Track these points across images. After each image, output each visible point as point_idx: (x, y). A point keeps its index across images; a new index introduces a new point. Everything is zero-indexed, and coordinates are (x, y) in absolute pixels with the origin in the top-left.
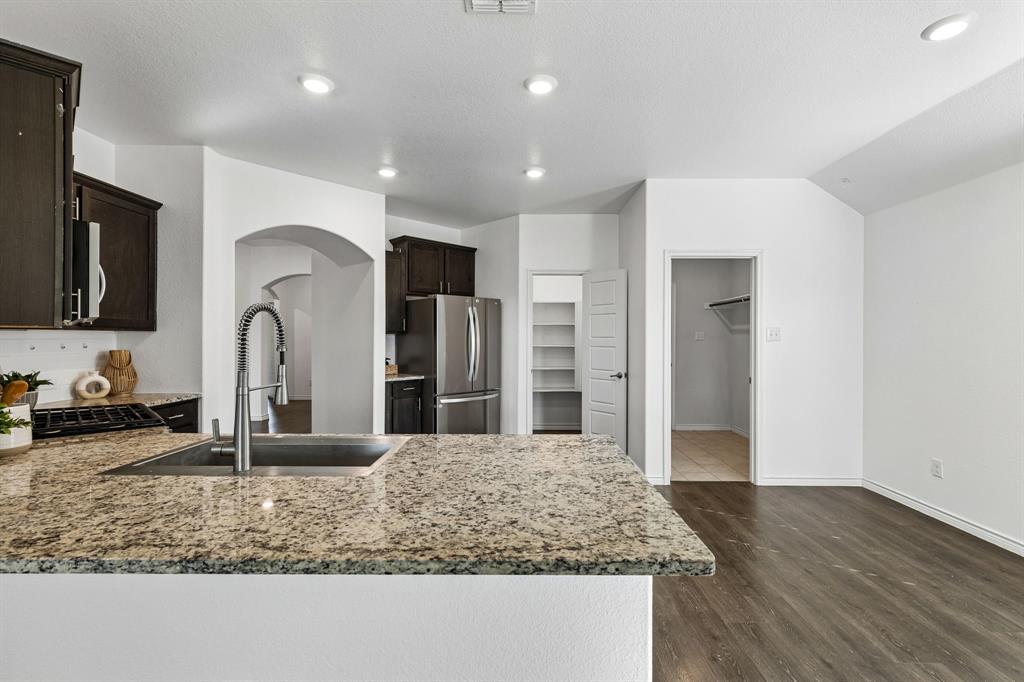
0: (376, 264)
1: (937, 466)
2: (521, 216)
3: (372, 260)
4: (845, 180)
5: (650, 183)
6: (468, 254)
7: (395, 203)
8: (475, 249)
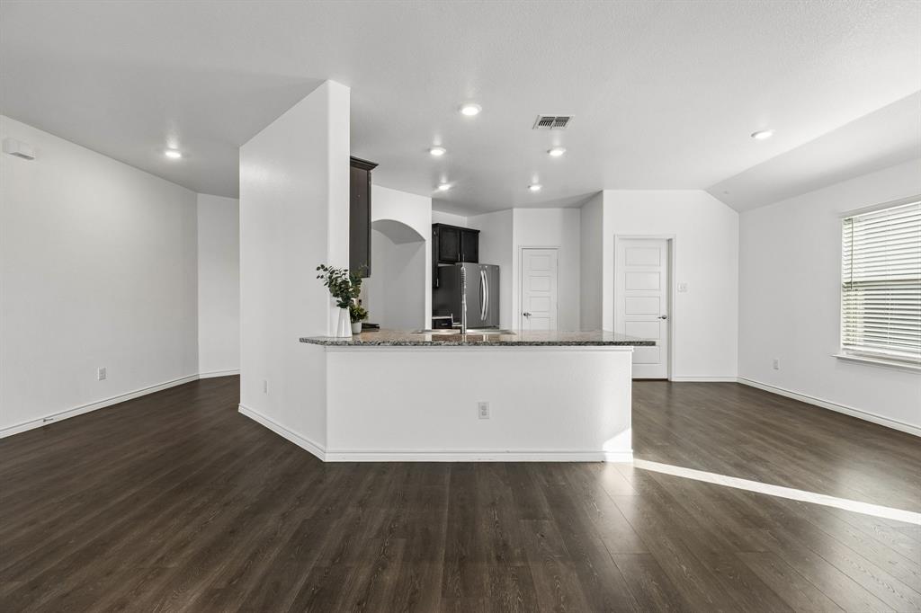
0: (427, 242)
1: (776, 362)
2: (515, 210)
3: (424, 240)
4: (726, 193)
5: (606, 193)
6: (474, 234)
7: (438, 203)
8: (479, 231)
